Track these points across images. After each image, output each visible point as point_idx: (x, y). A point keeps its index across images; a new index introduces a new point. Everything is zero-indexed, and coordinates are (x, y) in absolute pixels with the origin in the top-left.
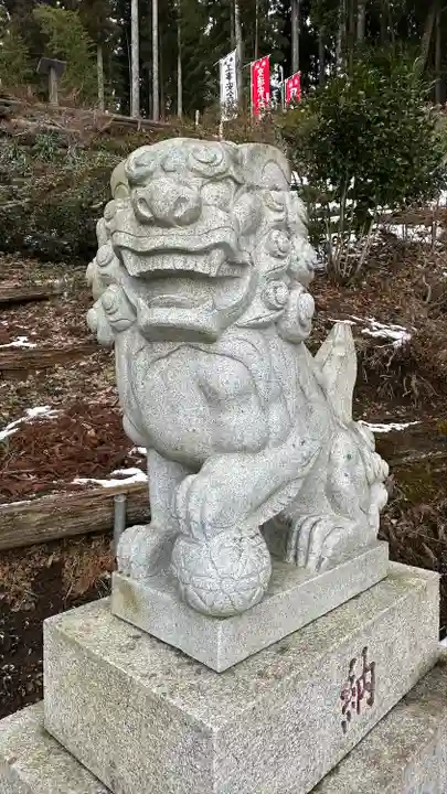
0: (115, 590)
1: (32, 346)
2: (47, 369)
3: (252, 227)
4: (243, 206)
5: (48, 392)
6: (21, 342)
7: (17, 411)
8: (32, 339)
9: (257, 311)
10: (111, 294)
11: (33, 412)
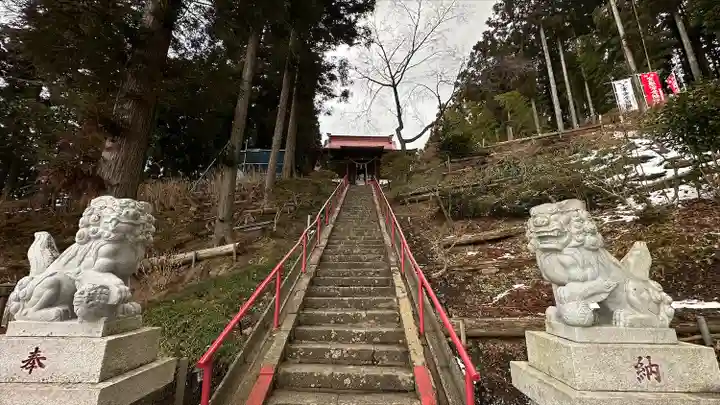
0: (547, 325)
1: (513, 257)
2: (521, 267)
3: (568, 222)
4: (563, 218)
5: (522, 278)
6: (507, 256)
7: (509, 286)
8: (512, 254)
9: (574, 243)
10: (532, 241)
11: (516, 286)
